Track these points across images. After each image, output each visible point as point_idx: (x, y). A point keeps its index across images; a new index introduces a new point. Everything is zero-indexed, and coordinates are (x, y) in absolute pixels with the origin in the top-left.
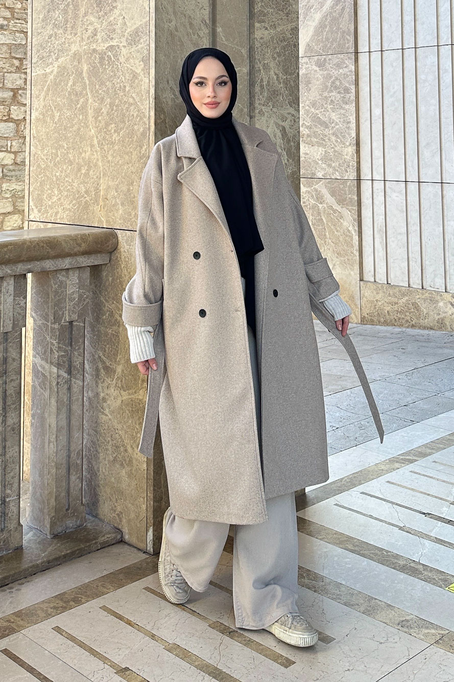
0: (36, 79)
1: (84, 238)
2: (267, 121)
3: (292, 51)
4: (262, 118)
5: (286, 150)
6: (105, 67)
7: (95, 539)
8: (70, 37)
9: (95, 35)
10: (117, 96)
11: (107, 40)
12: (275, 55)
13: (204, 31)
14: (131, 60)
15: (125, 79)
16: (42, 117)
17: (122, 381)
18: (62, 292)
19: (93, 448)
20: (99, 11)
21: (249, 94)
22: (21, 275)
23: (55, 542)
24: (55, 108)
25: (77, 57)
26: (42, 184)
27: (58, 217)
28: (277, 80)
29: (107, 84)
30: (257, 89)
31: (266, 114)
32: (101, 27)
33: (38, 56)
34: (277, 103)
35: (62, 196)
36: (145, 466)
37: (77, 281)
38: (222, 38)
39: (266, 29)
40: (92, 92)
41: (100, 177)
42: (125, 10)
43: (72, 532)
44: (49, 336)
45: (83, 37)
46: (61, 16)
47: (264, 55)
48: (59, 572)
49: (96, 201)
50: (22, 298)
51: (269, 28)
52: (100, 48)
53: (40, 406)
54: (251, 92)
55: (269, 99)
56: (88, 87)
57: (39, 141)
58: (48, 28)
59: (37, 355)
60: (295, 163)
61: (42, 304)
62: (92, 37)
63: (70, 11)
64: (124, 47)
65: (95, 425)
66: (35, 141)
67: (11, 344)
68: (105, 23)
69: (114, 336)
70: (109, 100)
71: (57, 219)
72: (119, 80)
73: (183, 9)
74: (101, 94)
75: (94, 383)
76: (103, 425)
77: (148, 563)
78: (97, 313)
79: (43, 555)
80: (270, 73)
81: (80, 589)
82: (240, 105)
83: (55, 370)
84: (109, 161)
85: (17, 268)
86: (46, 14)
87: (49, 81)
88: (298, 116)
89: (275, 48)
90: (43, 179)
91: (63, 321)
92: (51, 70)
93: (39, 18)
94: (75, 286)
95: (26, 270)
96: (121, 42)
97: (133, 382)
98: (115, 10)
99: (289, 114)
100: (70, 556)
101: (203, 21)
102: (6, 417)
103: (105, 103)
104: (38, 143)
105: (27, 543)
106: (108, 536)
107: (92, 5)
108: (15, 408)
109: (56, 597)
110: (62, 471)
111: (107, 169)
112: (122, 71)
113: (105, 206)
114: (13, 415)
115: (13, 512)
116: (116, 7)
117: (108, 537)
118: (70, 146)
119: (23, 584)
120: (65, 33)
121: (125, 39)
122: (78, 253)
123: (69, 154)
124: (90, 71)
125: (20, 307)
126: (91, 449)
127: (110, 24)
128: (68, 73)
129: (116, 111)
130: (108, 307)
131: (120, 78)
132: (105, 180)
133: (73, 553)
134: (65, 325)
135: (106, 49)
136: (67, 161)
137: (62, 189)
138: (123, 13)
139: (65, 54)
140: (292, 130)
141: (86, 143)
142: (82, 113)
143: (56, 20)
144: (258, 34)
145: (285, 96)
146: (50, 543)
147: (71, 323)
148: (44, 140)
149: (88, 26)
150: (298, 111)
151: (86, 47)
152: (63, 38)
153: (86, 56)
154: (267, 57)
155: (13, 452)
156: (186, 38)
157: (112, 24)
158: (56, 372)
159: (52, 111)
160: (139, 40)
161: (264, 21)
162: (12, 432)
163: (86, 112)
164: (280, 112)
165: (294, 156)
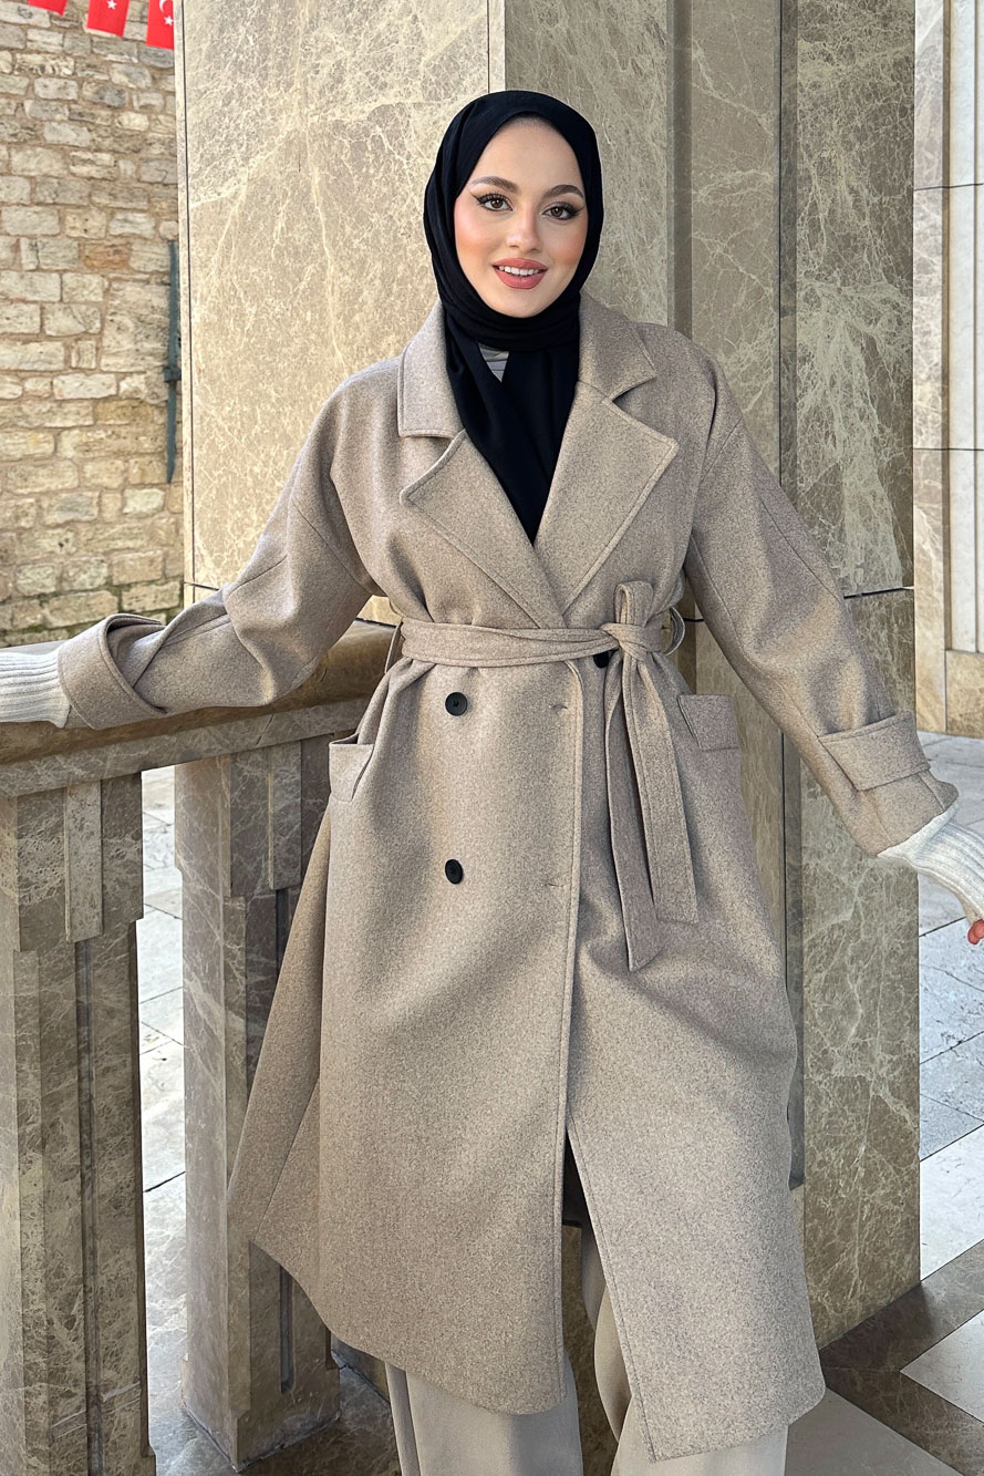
0: (198, 218)
2: (827, 322)
3: (895, 127)
4: (815, 314)
5: (876, 403)
6: (367, 172)
8: (277, 93)
9: (339, 82)
10: (401, 252)
11: (372, 93)
12: (851, 137)
13: (654, 54)
16: (216, 318)
18: (255, 809)
21: (775, 245)
22: (118, 778)
24: (246, 292)
25: (295, 150)
26: (223, 492)
28: (855, 206)
29: (373, 220)
30: (802, 231)
31: (825, 302)
32: (353, 56)
33: (202, 156)
34: (855, 271)
37: (298, 777)
38: (704, 81)
39: (827, 60)
40: (334, 244)
44: (222, 931)
45: (309, 89)
46: (250, 38)
47: (820, 135)
50: (128, 839)
51: (835, 57)
52: (354, 118)
53: (205, 1111)
54: (784, 240)
55: (834, 260)
56: (324, 233)
57: (213, 381)
58: (222, 77)
59: (194, 974)
61: (200, 836)
62: (332, 89)
63: (274, 22)
64: (418, 106)
66: (203, 380)
67: (99, 971)
68: (364, 42)
70: (378, 265)
72: (405, 207)
74: (358, 249)
80: (838, 187)
82: (753, 277)
86: (216, 38)
87: (230, 220)
88: (909, 308)
89: (851, 117)
91: (258, 890)
92: (232, 190)
93: (202, 49)
94: (292, 792)
96: (409, 94)
99: (885, 301)
101: (650, 25)
102: (94, 1171)
103: (371, 275)
104: (209, 387)
112: (413, 180)
114: (114, 1164)
115: (125, 1427)
118: (285, 394)
120: (262, 86)
121: (419, 83)
122: (293, 705)
123: (283, 418)
124: (328, 185)
125: (125, 865)
127: (378, 43)
128: (274, 196)
131: (408, 201)
134: (265, 901)
135: (369, 119)
136: (277, 436)
139: (266, 144)
140: (892, 348)
141: (324, 387)
142: (313, 306)
143: (240, 51)
144: (805, 73)
145: (874, 253)
147: (282, 891)
149: (319, 57)
150: (909, 294)
151: (316, 118)
152: (259, 101)
153: (316, 145)
154: (828, 141)
155: (112, 1268)
156: (600, 75)
157: (382, 44)
158: (243, 1029)
159: (240, 303)
160: (458, 84)
161: (821, 37)
162: (114, 1212)
163: (320, 302)
164: (861, 296)
165: (898, 419)
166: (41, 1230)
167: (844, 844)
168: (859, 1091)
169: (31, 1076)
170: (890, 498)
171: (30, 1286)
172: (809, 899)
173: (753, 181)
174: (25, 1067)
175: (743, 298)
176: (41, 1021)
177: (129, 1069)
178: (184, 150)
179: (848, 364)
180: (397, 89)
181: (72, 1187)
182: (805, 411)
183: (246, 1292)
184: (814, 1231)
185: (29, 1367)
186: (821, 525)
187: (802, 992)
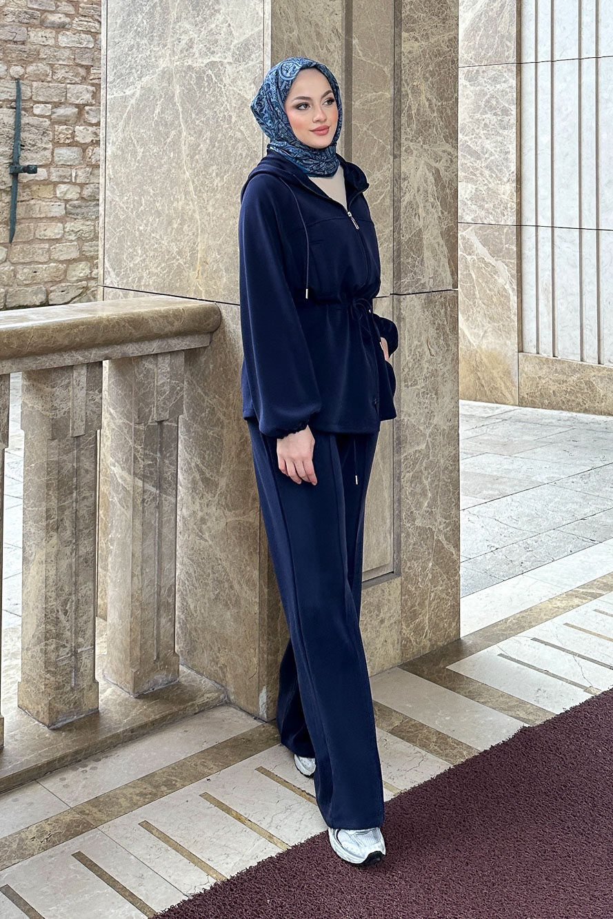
0: (112, 102)
1: (177, 315)
2: (416, 161)
3: (449, 68)
4: (410, 158)
5: (440, 199)
6: (204, 90)
7: (192, 700)
8: (158, 49)
9: (191, 48)
10: (220, 128)
11: (207, 55)
12: (427, 75)
13: (336, 42)
14: (239, 83)
15: (231, 106)
16: (121, 153)
17: (226, 498)
18: (149, 383)
19: (188, 581)
20: (196, 16)
21: (391, 126)
22: (95, 363)
23: (140, 703)
24: (138, 141)
25: (167, 76)
26: (122, 239)
27: (142, 284)
28: (429, 107)
29: (206, 112)
30: (404, 119)
31: (415, 152)
32: (199, 37)
33: (115, 73)
34: (429, 137)
35: (147, 256)
36: (256, 608)
37: (169, 369)
38: (358, 52)
39: (416, 40)
40: (186, 122)
41: (198, 234)
42: (230, 15)
43: (161, 689)
44: (133, 440)
45: (175, 49)
46: (145, 21)
47: (412, 74)
48: (146, 743)
49: (192, 264)
50: (97, 392)
51: (419, 39)
52: (198, 65)
53: (121, 529)
54: (396, 123)
55: (419, 132)
56: (181, 116)
57: (117, 184)
58: (128, 37)
59: (116, 464)
60: (451, 216)
61: (122, 397)
62: (187, 50)
63: (157, 16)
64: (230, 63)
65: (192, 552)
66: (112, 183)
67: (82, 452)
68: (204, 32)
69: (215, 440)
70: (209, 133)
71: (140, 286)
72: (222, 108)
73: (307, 14)
74: (199, 125)
75: (190, 497)
76: (201, 553)
77: (260, 734)
78: (193, 409)
79: (125, 721)
80: (421, 99)
81: (173, 768)
82: (381, 141)
83: (140, 483)
84: (209, 213)
85: (91, 354)
86: (125, 18)
87: (130, 106)
88: (456, 154)
89: (427, 66)
90: (122, 233)
91: (150, 421)
92: (132, 91)
93: (116, 23)
94: (166, 376)
95: (103, 356)
96: (226, 58)
97: (241, 500)
98: (218, 14)
99: (444, 151)
100: (160, 723)
101: (334, 30)
102: (78, 545)
103: (205, 138)
104: (115, 187)
105: (104, 704)
106: (208, 695)
107: (186, 8)
108: (89, 534)
109: (142, 779)
110: (149, 613)
111: (206, 223)
112: (226, 96)
113: (204, 272)
114: (86, 542)
115: (87, 666)
116: (218, 11)
117: (208, 698)
118: (158, 192)
119: (100, 760)
120: (150, 44)
121: (230, 54)
122: (169, 334)
123: (156, 203)
124: (184, 94)
125: (96, 404)
126: (186, 582)
127: (211, 32)
128: (155, 97)
129: (218, 148)
130: (208, 402)
131: (224, 105)
132: (204, 238)
133: (163, 719)
134: (153, 426)
135: (206, 66)
136: (153, 212)
137: (147, 247)
138: (228, 19)
139: (151, 71)
140: (447, 173)
141: (179, 189)
142: (174, 150)
143: (138, 26)
144: (406, 47)
145: (439, 129)
146: (134, 704)
147: (160, 422)
148: (124, 183)
149: (181, 35)
150: (457, 148)
151: (178, 63)
152: (149, 51)
153: (178, 75)
154: (416, 77)
155: (85, 590)
156: (312, 53)
157: (213, 34)
158: (142, 486)
159: (134, 146)
160: (250, 56)
161: (413, 30)
162: (85, 565)
163: (178, 148)
164: (433, 149)
165: (451, 207)
166: (55, 568)
167: (422, 411)
168: (429, 535)
169: (53, 497)
170: (446, 245)
171: (49, 594)
172: (404, 436)
173: (380, 97)
174: (50, 493)
175: (376, 151)
176: (59, 472)
177: (93, 498)
178: (105, 70)
179: (426, 181)
180: (220, 54)
181: (68, 550)
182: (405, 203)
183: (139, 612)
184: (406, 601)
185: (47, 632)
186: (412, 257)
187: (400, 482)
